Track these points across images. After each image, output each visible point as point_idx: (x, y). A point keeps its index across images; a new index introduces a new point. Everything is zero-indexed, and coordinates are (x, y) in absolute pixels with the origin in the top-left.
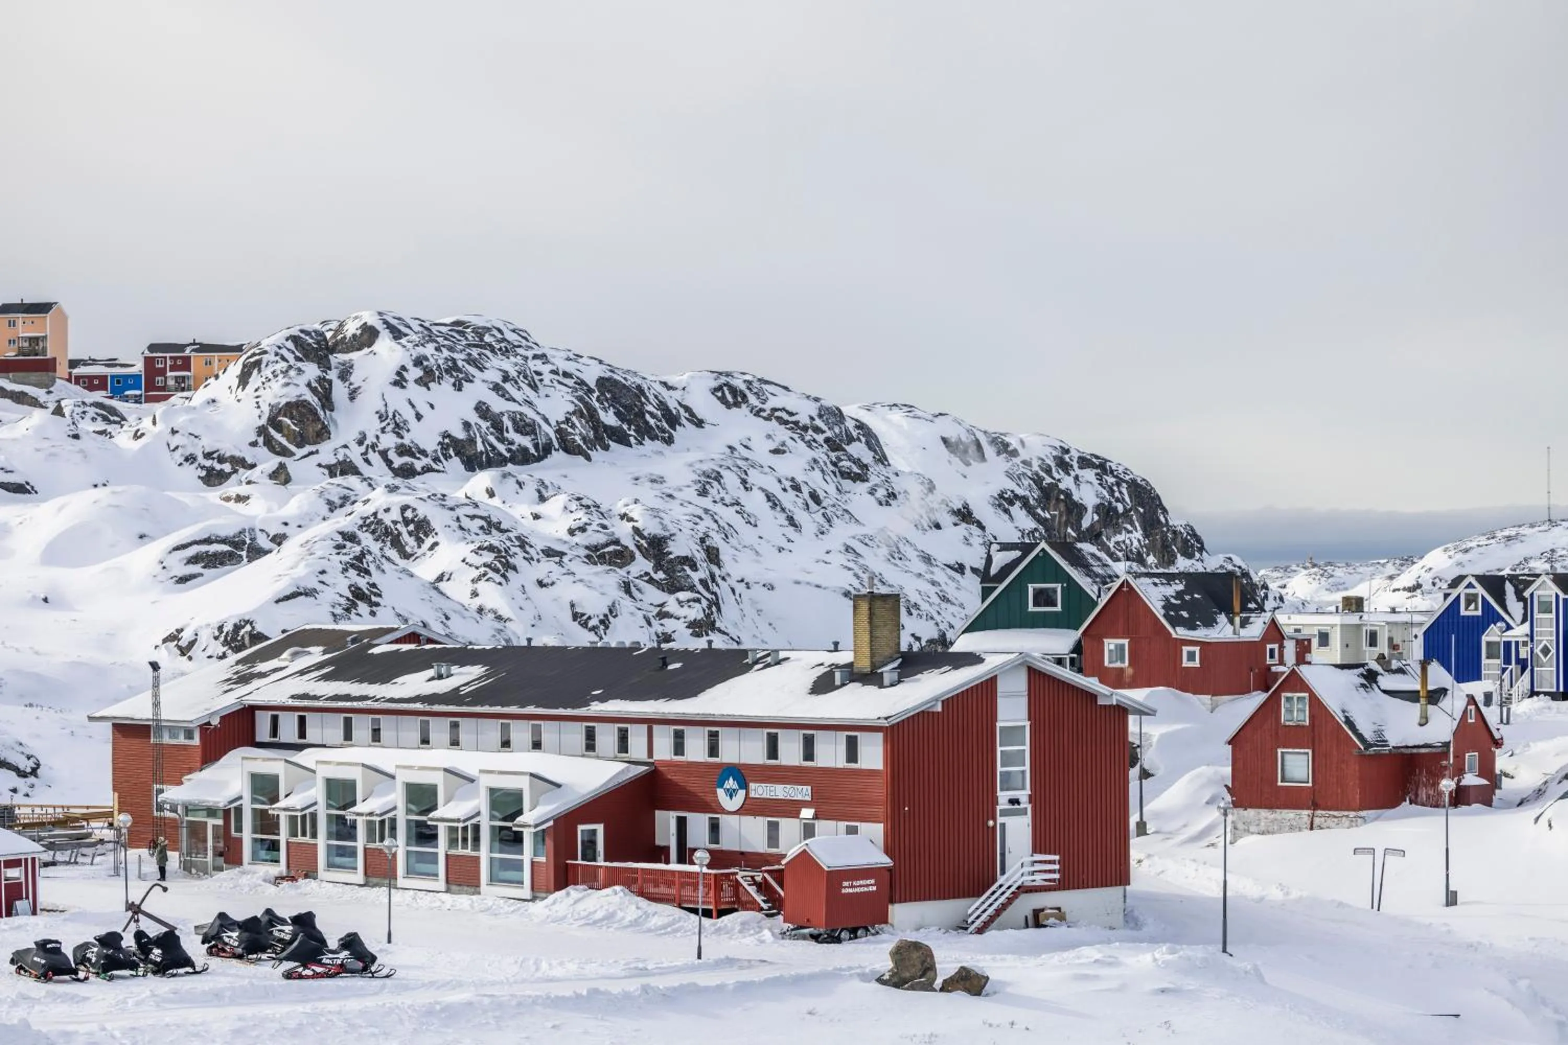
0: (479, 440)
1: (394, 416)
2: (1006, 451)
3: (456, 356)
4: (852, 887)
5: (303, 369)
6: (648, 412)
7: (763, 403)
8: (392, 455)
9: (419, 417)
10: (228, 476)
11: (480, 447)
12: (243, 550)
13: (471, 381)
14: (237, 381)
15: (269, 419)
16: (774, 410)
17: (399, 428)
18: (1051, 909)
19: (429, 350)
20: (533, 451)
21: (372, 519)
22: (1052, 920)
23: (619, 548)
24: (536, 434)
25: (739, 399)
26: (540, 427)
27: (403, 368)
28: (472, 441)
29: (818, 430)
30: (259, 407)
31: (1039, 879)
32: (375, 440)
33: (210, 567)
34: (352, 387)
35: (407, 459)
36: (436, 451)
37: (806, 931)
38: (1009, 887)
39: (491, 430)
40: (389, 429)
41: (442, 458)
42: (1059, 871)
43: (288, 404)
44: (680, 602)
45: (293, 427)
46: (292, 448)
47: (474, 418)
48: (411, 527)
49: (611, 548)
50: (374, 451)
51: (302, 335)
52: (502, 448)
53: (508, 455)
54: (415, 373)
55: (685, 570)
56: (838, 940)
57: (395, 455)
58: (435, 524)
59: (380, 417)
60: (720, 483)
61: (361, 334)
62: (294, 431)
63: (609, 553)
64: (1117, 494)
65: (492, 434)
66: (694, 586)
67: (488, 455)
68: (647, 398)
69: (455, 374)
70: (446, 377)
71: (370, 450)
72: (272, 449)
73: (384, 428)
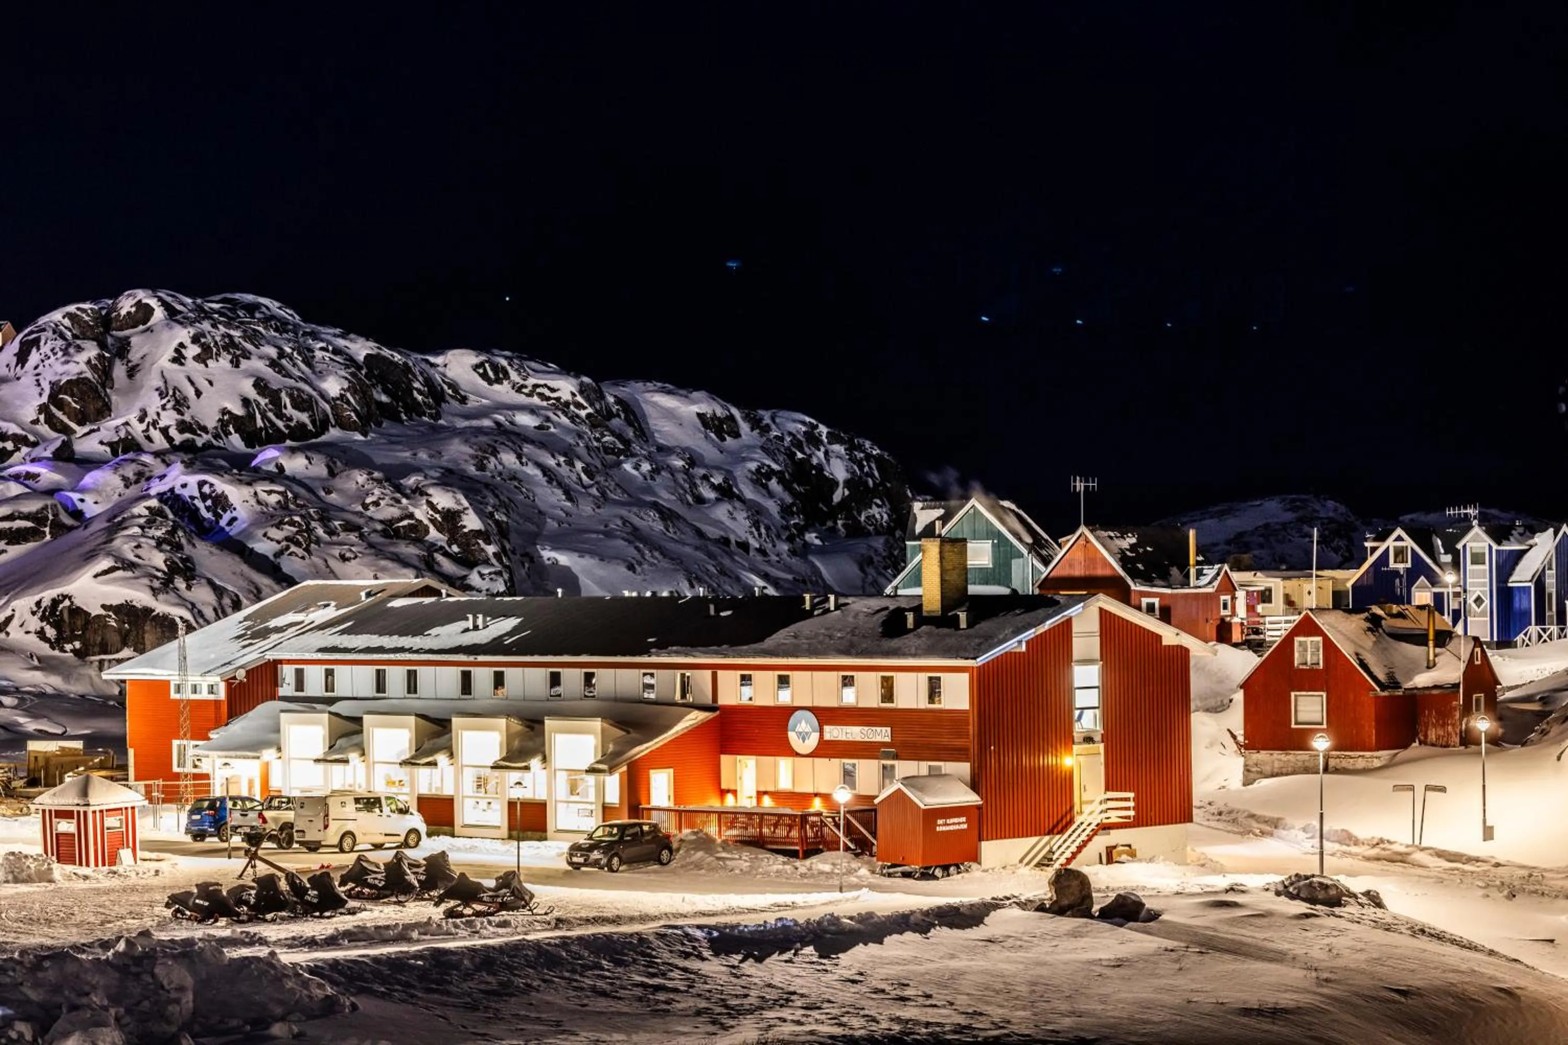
0: (258, 416)
1: (174, 393)
2: (759, 427)
3: (232, 332)
4: (946, 824)
5: (83, 346)
6: (417, 389)
7: (524, 380)
8: (173, 432)
9: (198, 394)
10: (11, 454)
11: (260, 423)
12: (46, 526)
13: (248, 358)
14: (15, 359)
15: (50, 397)
16: (536, 386)
17: (180, 404)
18: (1123, 846)
19: (206, 326)
20: (310, 427)
21: (169, 494)
22: (1124, 857)
23: (413, 522)
24: (313, 411)
25: (501, 376)
26: (317, 403)
27: (182, 345)
28: (251, 417)
29: (579, 406)
30: (39, 385)
31: (1114, 817)
32: (156, 417)
33: (13, 544)
34: (130, 365)
35: (188, 436)
36: (216, 428)
37: (900, 869)
38: (1089, 825)
39: (270, 406)
40: (169, 406)
41: (222, 435)
42: (1134, 808)
43: (69, 382)
44: (481, 575)
45: (74, 405)
46: (73, 425)
47: (252, 394)
48: (209, 503)
49: (405, 523)
50: (155, 429)
51: (79, 313)
52: (280, 424)
53: (287, 431)
54: (193, 350)
55: (478, 544)
56: (934, 877)
57: (176, 432)
58: (232, 499)
59: (160, 395)
60: (496, 458)
61: (135, 312)
62: (75, 408)
63: (404, 527)
64: (866, 469)
65: (270, 410)
66: (489, 559)
67: (267, 432)
68: (415, 376)
69: (231, 350)
70: (224, 354)
71: (151, 428)
72: (53, 427)
73: (165, 405)
